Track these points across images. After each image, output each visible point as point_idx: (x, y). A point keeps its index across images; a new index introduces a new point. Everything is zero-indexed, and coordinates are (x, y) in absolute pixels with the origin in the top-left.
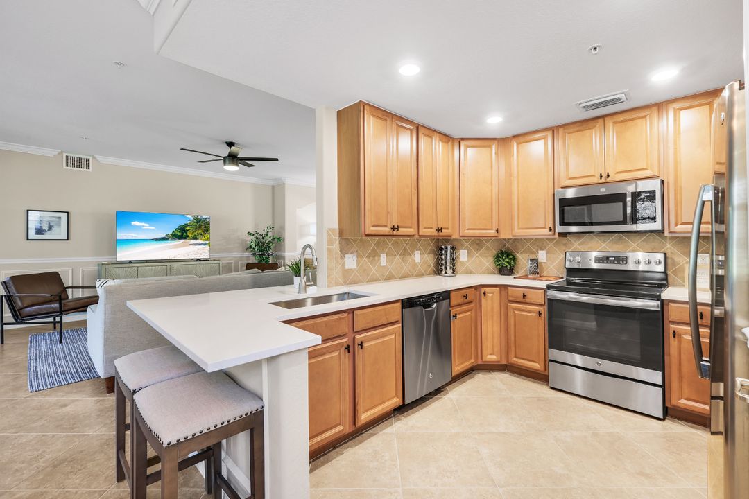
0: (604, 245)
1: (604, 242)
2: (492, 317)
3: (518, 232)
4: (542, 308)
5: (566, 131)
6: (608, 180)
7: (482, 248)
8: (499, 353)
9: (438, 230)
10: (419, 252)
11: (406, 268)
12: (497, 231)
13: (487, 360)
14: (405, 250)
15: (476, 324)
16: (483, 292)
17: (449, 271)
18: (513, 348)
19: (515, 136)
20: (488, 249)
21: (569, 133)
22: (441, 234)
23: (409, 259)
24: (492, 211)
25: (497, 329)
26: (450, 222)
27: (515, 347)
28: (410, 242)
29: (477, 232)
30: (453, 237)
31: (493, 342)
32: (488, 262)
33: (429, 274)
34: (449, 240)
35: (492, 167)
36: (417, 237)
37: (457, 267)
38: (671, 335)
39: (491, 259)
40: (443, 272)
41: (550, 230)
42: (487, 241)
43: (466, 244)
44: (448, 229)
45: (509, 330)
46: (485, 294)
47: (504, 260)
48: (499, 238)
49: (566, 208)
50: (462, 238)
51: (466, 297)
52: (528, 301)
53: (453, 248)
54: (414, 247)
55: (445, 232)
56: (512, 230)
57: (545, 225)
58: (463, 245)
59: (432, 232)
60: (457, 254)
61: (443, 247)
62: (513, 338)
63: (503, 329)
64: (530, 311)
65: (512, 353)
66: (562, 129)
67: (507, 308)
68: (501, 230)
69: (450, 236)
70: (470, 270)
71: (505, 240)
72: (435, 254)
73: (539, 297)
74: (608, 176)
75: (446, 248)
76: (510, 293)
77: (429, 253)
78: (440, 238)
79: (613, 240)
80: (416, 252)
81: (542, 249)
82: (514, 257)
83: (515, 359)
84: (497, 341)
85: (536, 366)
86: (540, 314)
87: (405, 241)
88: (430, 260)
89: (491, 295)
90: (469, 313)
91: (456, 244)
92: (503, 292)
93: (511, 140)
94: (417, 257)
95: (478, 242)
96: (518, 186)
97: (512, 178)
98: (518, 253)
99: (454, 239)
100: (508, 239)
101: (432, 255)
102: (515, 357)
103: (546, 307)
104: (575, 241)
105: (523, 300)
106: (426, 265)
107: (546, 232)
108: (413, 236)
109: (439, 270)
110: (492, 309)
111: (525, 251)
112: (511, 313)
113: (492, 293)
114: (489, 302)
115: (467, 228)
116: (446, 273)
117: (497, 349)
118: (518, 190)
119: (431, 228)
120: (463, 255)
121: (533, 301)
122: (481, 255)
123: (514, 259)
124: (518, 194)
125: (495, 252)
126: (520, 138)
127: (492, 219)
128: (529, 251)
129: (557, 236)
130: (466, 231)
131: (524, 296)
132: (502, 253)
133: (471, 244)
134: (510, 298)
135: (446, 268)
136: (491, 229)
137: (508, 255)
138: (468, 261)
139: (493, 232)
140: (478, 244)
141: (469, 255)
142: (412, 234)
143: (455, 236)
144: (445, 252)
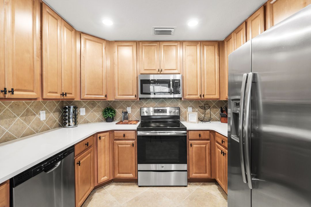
0: (156, 104)
1: (156, 103)
2: (105, 151)
3: (118, 97)
4: (134, 141)
5: (143, 44)
6: (162, 73)
7: (95, 107)
8: (109, 174)
9: (63, 94)
10: (44, 112)
11: (28, 127)
12: (106, 96)
13: (101, 182)
14: (28, 111)
15: (94, 161)
16: (98, 137)
17: (72, 123)
18: (117, 168)
19: (116, 41)
20: (99, 107)
21: (145, 46)
22: (65, 97)
23: (34, 119)
24: (103, 84)
25: (107, 159)
26: (73, 89)
27: (119, 168)
28: (34, 104)
29: (93, 97)
30: (75, 100)
31: (105, 168)
32: (99, 115)
33: (55, 128)
34: (71, 102)
35: (102, 56)
36: (40, 100)
37: (78, 120)
38: (190, 146)
39: (101, 113)
40: (67, 125)
41: (136, 96)
42: (98, 102)
43: (85, 104)
44: (71, 94)
45: (115, 158)
46: (100, 138)
47: (109, 113)
48: (107, 100)
49: (144, 85)
50: (81, 101)
51: (87, 144)
52: (126, 138)
53: (75, 108)
54: (39, 108)
55: (69, 96)
56: (114, 95)
57: (133, 94)
58: (82, 105)
59: (58, 96)
60: (78, 111)
61: (67, 107)
62: (117, 162)
63: (111, 157)
64: (127, 144)
65: (117, 171)
66: (141, 43)
67: (113, 144)
68: (108, 96)
69: (73, 99)
70: (87, 121)
71: (109, 101)
72: (60, 112)
73: (132, 136)
74: (162, 70)
75: (69, 107)
76: (115, 135)
77: (54, 112)
78: (64, 100)
79: (160, 102)
80: (41, 112)
81: (129, 107)
82: (114, 111)
83: (118, 175)
84: (107, 167)
85: (131, 176)
86: (133, 145)
87: (28, 104)
88: (56, 117)
89: (103, 138)
90: (89, 155)
91: (77, 104)
92: (111, 135)
93: (114, 43)
94: (43, 116)
95: (92, 103)
96: (118, 70)
97: (115, 65)
98: (116, 109)
99: (75, 101)
100: (111, 101)
101: (58, 113)
102: (119, 173)
103: (136, 141)
104: (144, 102)
105: (124, 138)
106: (52, 121)
107: (133, 97)
108: (36, 99)
109: (63, 123)
110: (105, 146)
111: (120, 108)
112: (116, 147)
113: (105, 136)
114: (102, 143)
115: (86, 93)
116: (69, 125)
117: (107, 172)
118: (118, 73)
119: (56, 93)
120: (82, 112)
121: (129, 138)
122: (95, 111)
123: (115, 112)
124: (118, 74)
125: (103, 108)
126: (119, 43)
127: (102, 89)
128: (122, 107)
129: (138, 99)
130: (85, 96)
131: (124, 135)
132: (108, 109)
133: (88, 104)
134: (116, 138)
135: (69, 122)
136: (102, 95)
137: (111, 110)
138: (86, 115)
139: (103, 97)
140: (92, 104)
141: (87, 111)
142: (35, 97)
143: (77, 99)
144: (69, 110)
